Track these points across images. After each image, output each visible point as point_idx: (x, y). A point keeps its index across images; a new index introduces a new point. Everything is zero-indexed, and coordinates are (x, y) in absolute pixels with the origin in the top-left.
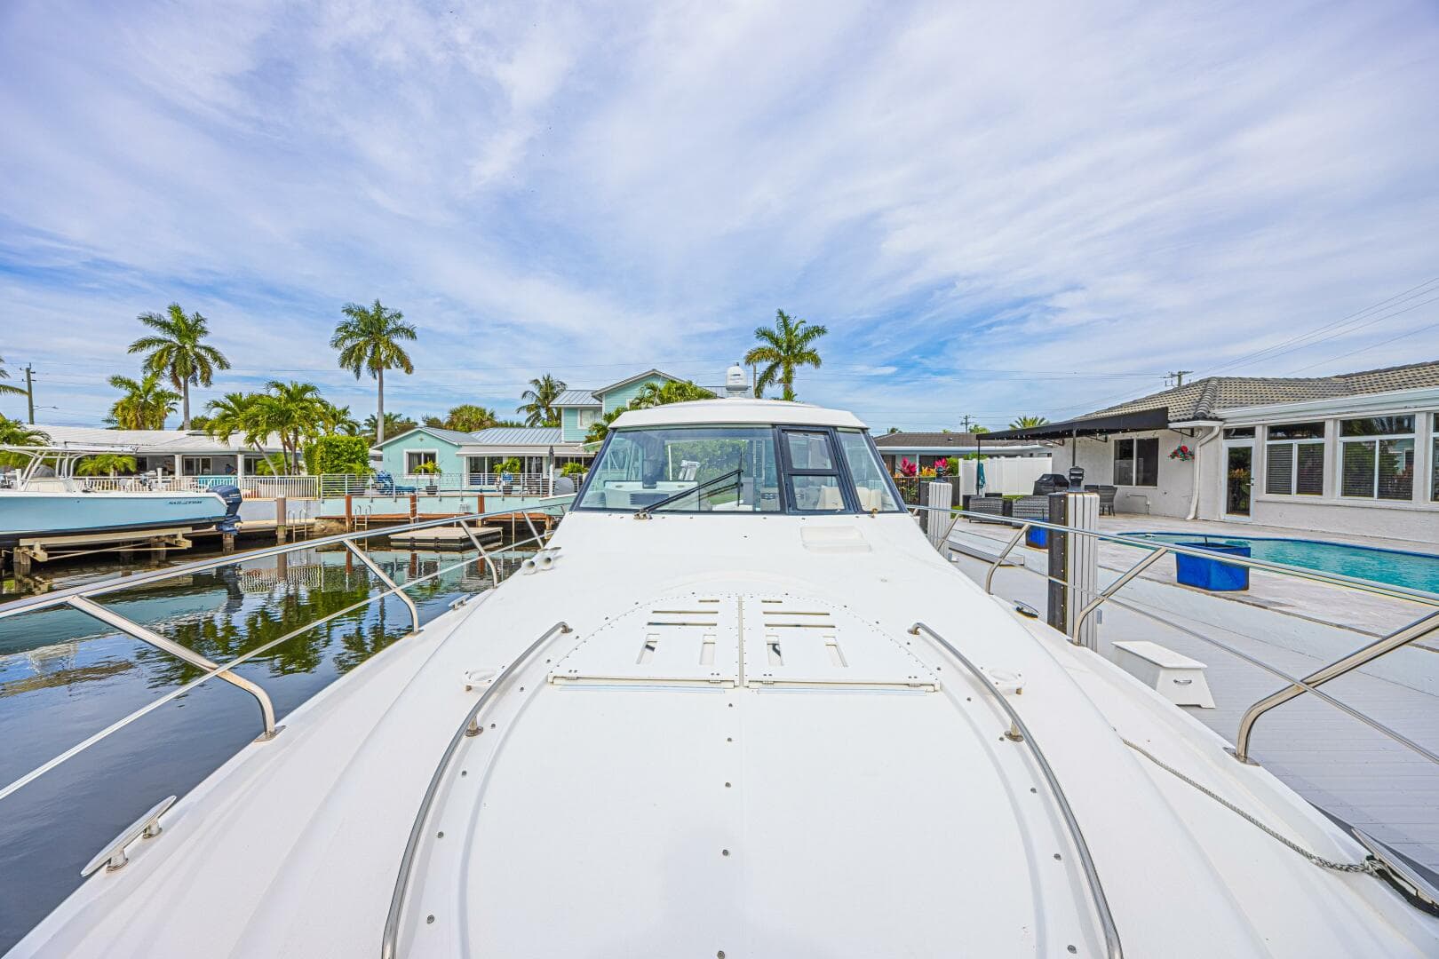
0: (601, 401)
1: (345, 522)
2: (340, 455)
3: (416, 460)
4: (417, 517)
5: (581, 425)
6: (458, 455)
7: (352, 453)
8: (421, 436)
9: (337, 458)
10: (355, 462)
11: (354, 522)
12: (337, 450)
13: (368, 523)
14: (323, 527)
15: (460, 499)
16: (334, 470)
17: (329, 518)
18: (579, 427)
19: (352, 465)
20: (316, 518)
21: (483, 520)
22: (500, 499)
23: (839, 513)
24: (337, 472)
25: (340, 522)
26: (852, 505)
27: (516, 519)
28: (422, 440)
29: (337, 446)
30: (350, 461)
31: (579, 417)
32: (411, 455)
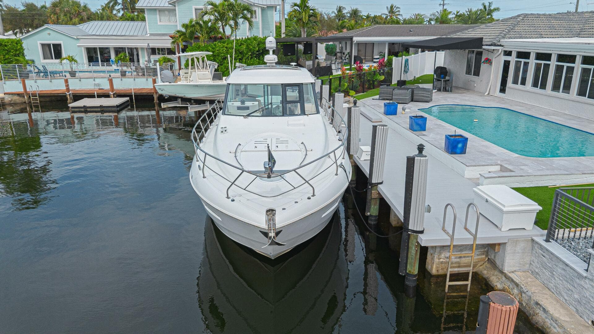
0: (175, 6)
1: (24, 96)
2: (9, 51)
3: (47, 49)
4: (71, 92)
5: (160, 21)
6: (79, 46)
7: (16, 50)
8: (48, 31)
9: (7, 54)
10: (19, 56)
11: (30, 96)
12: (6, 48)
13: (39, 96)
14: (10, 99)
15: (92, 80)
16: (6, 61)
17: (12, 94)
18: (159, 23)
19: (17, 58)
20: (5, 94)
21: (114, 94)
22: (120, 79)
23: (299, 115)
24: (9, 63)
25: (20, 96)
26: (303, 112)
27: (134, 93)
28: (49, 34)
29: (6, 46)
30: (15, 55)
31: (158, 16)
32: (43, 45)
